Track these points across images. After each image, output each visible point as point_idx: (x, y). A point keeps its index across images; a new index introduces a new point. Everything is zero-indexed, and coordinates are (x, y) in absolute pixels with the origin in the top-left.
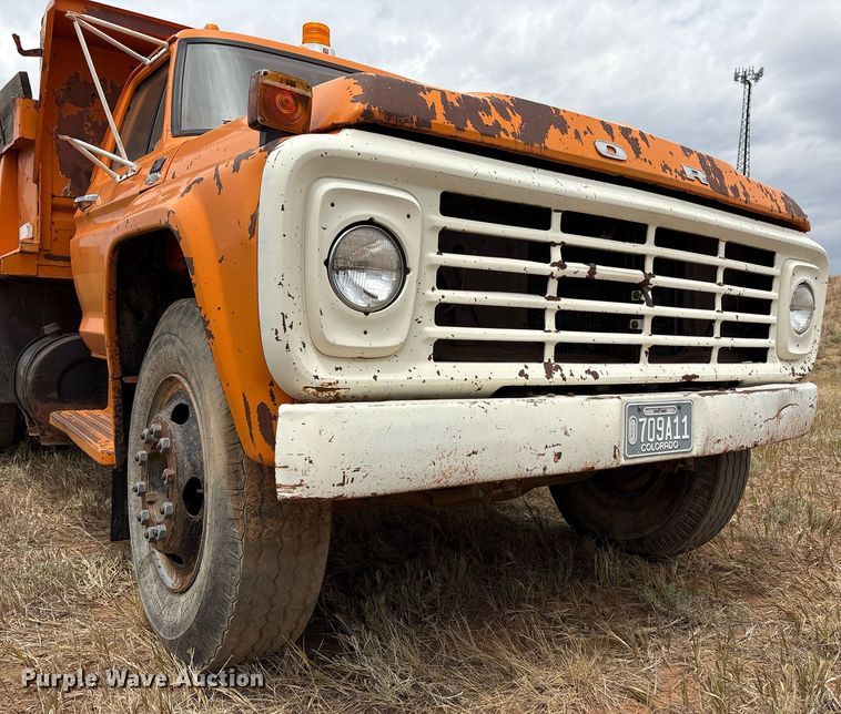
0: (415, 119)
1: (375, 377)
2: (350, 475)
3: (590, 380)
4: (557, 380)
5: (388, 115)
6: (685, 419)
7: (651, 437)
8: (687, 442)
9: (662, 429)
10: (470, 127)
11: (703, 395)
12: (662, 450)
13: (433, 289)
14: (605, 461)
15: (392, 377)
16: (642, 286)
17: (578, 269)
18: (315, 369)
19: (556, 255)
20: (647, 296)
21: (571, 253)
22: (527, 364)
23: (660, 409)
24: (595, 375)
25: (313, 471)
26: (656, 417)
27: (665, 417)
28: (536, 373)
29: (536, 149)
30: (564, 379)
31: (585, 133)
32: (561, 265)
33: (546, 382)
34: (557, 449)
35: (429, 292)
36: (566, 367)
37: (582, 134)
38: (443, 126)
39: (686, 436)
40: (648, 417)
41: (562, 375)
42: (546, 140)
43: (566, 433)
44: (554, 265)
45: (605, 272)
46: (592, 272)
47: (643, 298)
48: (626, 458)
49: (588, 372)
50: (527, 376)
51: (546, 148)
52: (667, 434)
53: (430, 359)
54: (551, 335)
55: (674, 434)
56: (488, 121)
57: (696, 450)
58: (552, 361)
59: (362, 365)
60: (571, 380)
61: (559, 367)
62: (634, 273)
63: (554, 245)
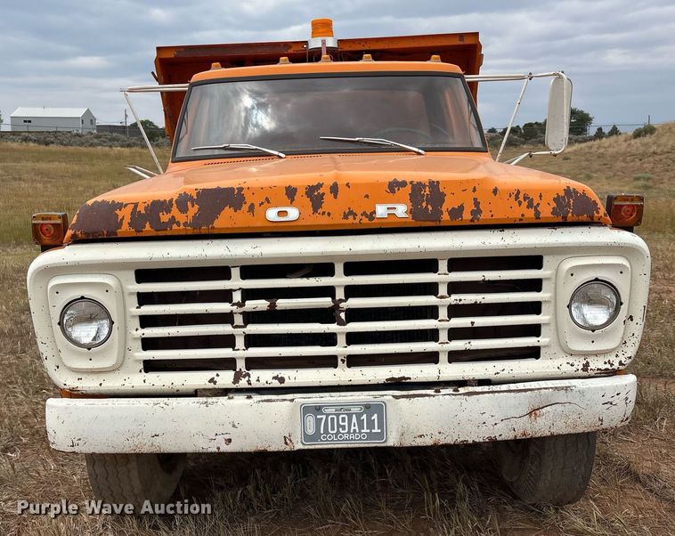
0: (105, 232)
1: (101, 384)
2: (76, 442)
3: (276, 384)
4: (243, 383)
5: (88, 234)
6: (375, 417)
7: (333, 429)
8: (380, 436)
9: (346, 424)
10: (148, 226)
11: (397, 397)
12: (346, 440)
13: (137, 330)
14: (277, 445)
15: (113, 383)
17: (262, 304)
18: (65, 380)
19: (237, 297)
20: (338, 317)
21: (249, 294)
22: (220, 373)
23: (341, 407)
24: (282, 380)
25: (56, 438)
26: (338, 415)
27: (349, 414)
28: (225, 378)
29: (204, 229)
30: (250, 384)
31: (261, 204)
32: (241, 305)
33: (234, 386)
34: (227, 437)
35: (134, 332)
36: (255, 374)
37: (257, 205)
38: (126, 232)
39: (376, 430)
40: (327, 415)
41: (248, 381)
42: (216, 221)
43: (234, 426)
44: (234, 305)
45: (283, 304)
46: (273, 305)
48: (304, 444)
49: (275, 378)
50: (215, 383)
51: (213, 228)
52: (353, 428)
53: (141, 371)
54: (241, 353)
55: (361, 427)
56: (165, 218)
57: (392, 440)
58: (244, 370)
59: (94, 377)
60: (255, 384)
61: (249, 375)
62: (326, 302)
63: (235, 290)
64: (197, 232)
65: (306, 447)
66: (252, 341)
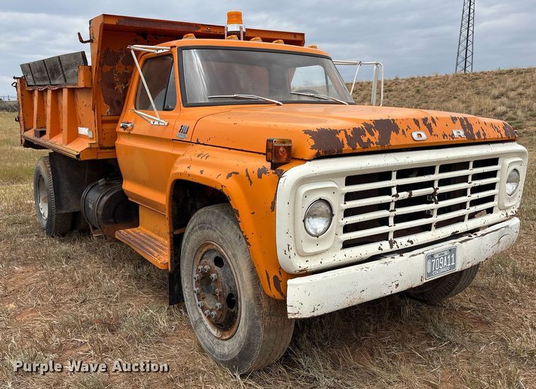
0: (336, 150)
1: (321, 262)
2: (316, 307)
3: (409, 245)
4: (395, 248)
5: (326, 152)
6: (453, 256)
7: (437, 267)
8: (454, 266)
9: (442, 262)
10: (358, 147)
11: (461, 242)
12: (442, 272)
13: (342, 219)
14: (417, 283)
15: (328, 261)
16: (433, 195)
17: (404, 195)
18: (300, 264)
19: (394, 191)
20: (435, 199)
21: (401, 188)
22: (382, 242)
23: (441, 253)
24: (412, 242)
25: (303, 307)
26: (439, 258)
27: (444, 257)
28: (385, 246)
29: (386, 147)
31: (407, 130)
32: (397, 195)
33: (391, 250)
34: (397, 283)
35: (341, 221)
36: (399, 240)
37: (405, 130)
38: (347, 150)
39: (453, 264)
40: (436, 259)
41: (397, 246)
42: (390, 141)
43: (401, 275)
44: (393, 196)
45: (416, 193)
46: (411, 194)
47: (433, 200)
48: (426, 279)
49: (408, 241)
50: (382, 250)
51: (390, 145)
52: (445, 264)
53: (341, 249)
54: (392, 227)
55: (448, 264)
56: (365, 140)
57: (458, 269)
58: (392, 239)
59: (315, 257)
60: (401, 247)
61: (395, 242)
62: (429, 190)
63: (393, 187)
64: (383, 148)
65: (428, 281)
66: (398, 219)
